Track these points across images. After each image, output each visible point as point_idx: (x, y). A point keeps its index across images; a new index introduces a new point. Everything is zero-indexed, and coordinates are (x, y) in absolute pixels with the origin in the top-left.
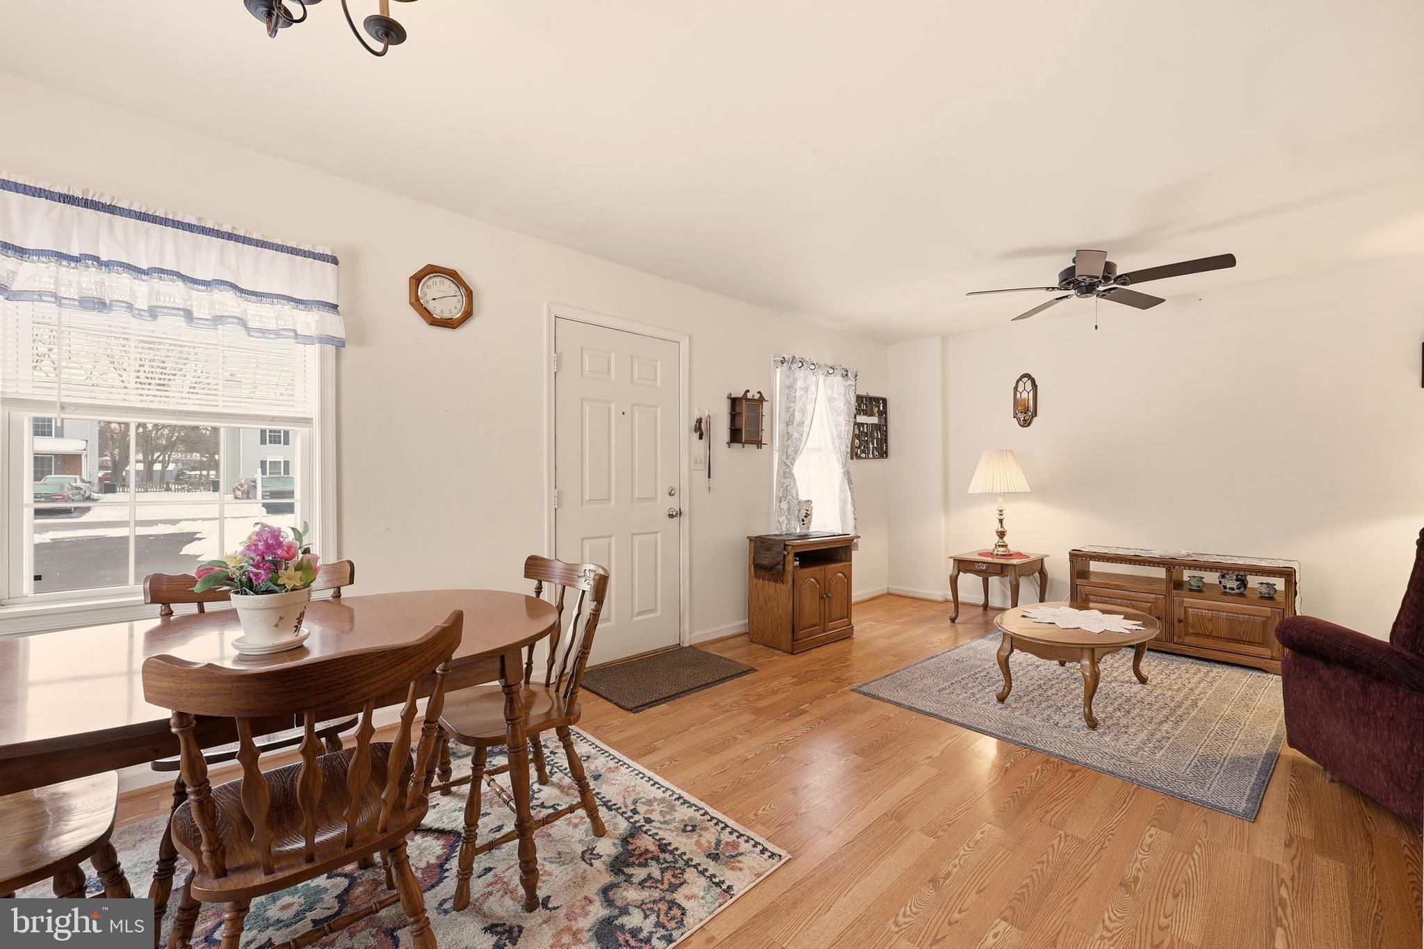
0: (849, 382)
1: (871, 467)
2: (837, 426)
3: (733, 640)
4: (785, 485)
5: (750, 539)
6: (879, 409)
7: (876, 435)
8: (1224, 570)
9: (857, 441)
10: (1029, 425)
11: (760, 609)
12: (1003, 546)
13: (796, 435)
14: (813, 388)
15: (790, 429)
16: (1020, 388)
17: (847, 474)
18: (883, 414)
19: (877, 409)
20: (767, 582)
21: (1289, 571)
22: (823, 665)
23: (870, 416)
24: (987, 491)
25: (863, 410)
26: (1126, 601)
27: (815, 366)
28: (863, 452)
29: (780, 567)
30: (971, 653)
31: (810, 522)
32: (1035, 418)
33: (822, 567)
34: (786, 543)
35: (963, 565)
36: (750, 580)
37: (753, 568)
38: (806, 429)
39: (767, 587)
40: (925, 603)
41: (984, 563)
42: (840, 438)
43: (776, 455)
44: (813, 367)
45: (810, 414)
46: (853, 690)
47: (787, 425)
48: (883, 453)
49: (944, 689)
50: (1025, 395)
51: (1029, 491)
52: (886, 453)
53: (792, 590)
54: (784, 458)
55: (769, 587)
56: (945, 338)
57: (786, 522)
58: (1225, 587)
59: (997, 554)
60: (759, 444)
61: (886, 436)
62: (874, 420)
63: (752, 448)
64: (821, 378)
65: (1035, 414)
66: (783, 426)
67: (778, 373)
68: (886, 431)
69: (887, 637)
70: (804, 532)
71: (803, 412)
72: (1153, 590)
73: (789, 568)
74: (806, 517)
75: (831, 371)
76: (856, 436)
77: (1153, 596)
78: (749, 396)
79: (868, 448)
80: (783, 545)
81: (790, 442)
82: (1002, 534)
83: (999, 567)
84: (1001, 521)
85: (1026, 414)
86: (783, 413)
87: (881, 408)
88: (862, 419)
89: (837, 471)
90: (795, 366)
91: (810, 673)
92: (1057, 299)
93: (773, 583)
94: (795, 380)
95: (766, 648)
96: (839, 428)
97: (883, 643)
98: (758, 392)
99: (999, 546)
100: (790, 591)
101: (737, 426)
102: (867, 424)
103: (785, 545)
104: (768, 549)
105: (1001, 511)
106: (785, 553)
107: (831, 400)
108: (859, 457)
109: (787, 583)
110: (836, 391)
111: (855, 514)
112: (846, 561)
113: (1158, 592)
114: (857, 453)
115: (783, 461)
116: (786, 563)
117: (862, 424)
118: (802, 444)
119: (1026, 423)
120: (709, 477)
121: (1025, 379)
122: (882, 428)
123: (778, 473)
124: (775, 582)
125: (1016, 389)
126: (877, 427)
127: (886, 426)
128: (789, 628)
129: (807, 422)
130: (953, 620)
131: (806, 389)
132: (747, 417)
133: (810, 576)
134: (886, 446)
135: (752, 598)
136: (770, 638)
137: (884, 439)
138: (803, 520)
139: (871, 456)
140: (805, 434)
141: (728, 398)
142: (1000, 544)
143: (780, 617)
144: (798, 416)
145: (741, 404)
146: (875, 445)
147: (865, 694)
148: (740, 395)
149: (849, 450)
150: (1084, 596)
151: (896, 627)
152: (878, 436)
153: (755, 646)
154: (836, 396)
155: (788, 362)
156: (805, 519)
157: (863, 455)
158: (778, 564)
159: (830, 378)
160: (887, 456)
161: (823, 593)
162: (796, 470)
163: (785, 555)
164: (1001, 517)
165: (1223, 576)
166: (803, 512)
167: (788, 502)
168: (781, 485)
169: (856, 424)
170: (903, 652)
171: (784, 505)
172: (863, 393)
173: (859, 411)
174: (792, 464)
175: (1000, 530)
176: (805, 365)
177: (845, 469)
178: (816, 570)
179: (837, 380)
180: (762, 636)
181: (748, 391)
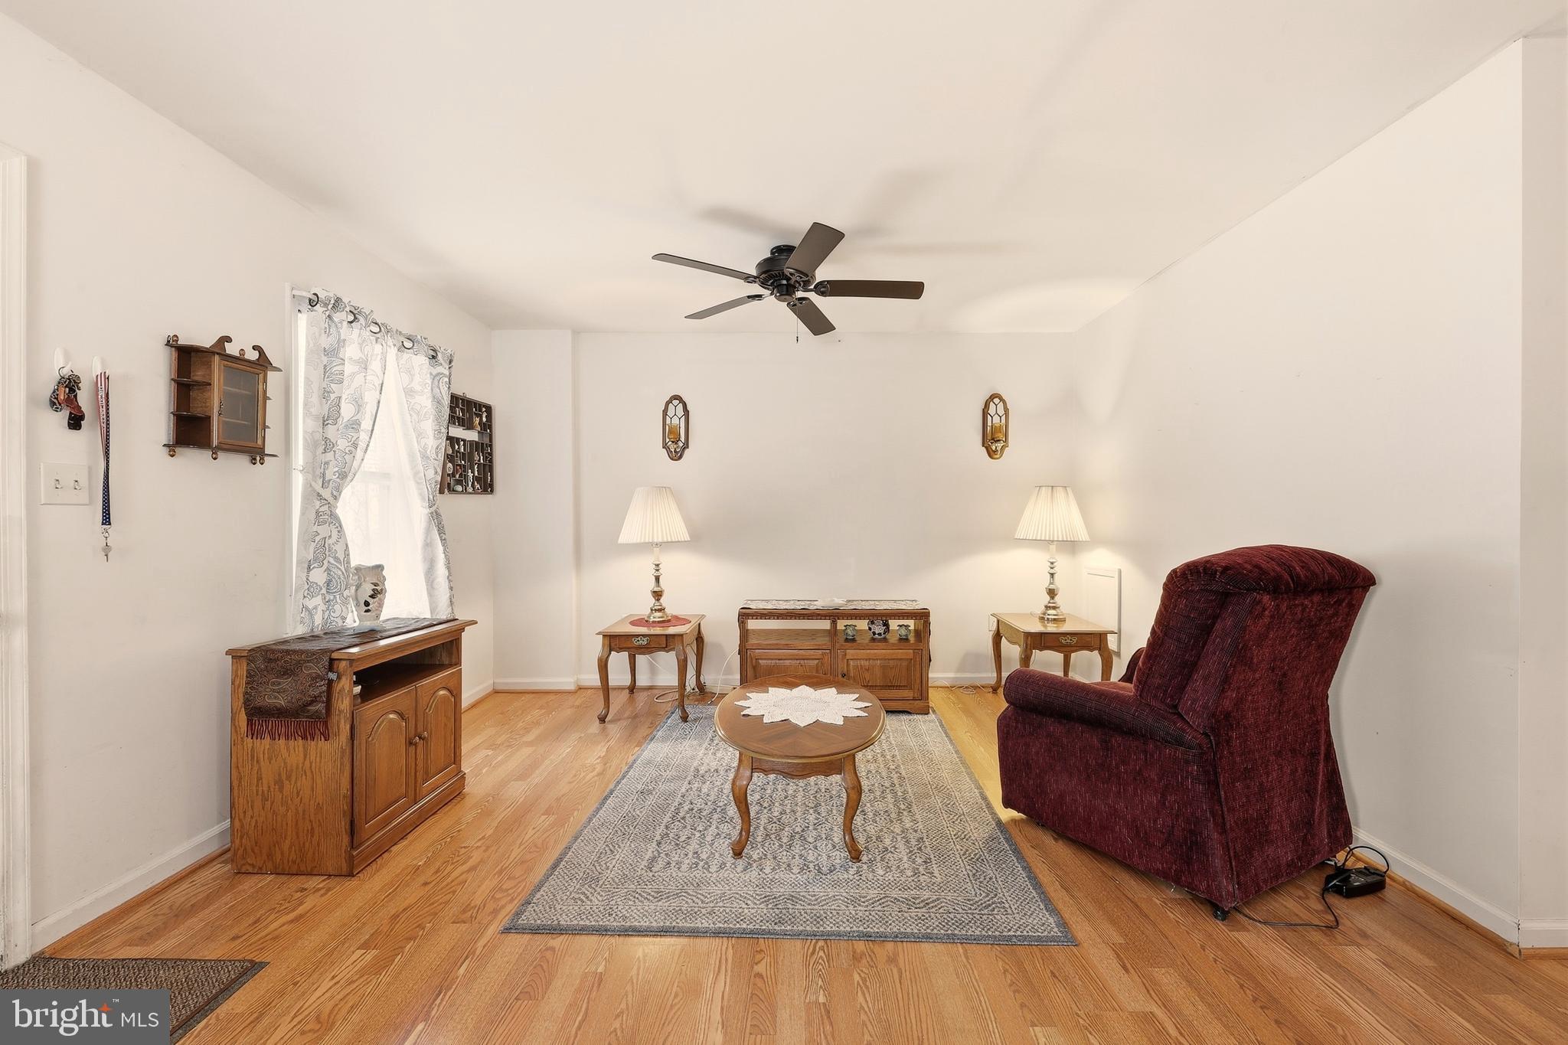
0: (440, 369)
1: (466, 506)
2: (420, 435)
3: (185, 885)
4: (317, 539)
5: (235, 655)
6: (481, 420)
7: (476, 458)
8: (872, 616)
9: (450, 465)
10: (680, 457)
11: (265, 799)
12: (660, 610)
13: (342, 444)
14: (375, 365)
15: (331, 432)
16: (671, 412)
17: (436, 517)
18: (487, 427)
19: (478, 419)
20: (282, 742)
21: (924, 613)
22: (426, 884)
23: (468, 429)
24: (642, 541)
25: (458, 418)
26: (796, 661)
27: (382, 329)
28: (459, 482)
29: (320, 707)
30: (652, 772)
31: (381, 605)
32: (687, 451)
33: (411, 687)
34: (335, 655)
35: (614, 642)
36: (233, 744)
37: (243, 717)
38: (363, 436)
39: (284, 752)
40: (552, 697)
41: (644, 636)
42: (425, 457)
43: (298, 482)
44: (376, 329)
45: (370, 408)
46: (507, 930)
47: (324, 425)
48: (487, 486)
49: (653, 859)
50: (675, 421)
51: (689, 539)
52: (491, 486)
53: (348, 752)
54: (318, 487)
55: (291, 751)
56: (577, 332)
57: (322, 607)
58: (874, 633)
59: (653, 622)
60: (256, 454)
61: (491, 461)
62: (472, 436)
63: (238, 463)
64: (392, 352)
65: (686, 445)
66: (313, 425)
67: (303, 321)
68: (491, 454)
69: (522, 776)
70: (369, 624)
71: (359, 405)
72: (819, 645)
73: (343, 704)
74: (372, 596)
75: (408, 344)
76: (450, 458)
77: (820, 652)
78: (231, 349)
79: (466, 477)
80: (326, 659)
81: (329, 456)
82: (658, 595)
83: (664, 639)
84: (657, 579)
85: (676, 444)
86: (315, 399)
87: (484, 419)
88: (457, 432)
89: (420, 512)
90: (338, 317)
91: (403, 917)
92: (749, 297)
93: (300, 742)
94: (341, 343)
95: (284, 878)
96: (423, 442)
97: (517, 791)
98: (254, 348)
99: (655, 610)
100: (343, 752)
101: (197, 410)
102: (464, 440)
103: (332, 660)
104: (286, 672)
105: (657, 565)
106: (332, 676)
107: (409, 392)
108: (452, 491)
109: (338, 734)
110: (417, 378)
111: (450, 581)
112: (450, 666)
113: (824, 647)
114: (449, 484)
115: (314, 490)
116: (335, 695)
117: (458, 440)
118: (356, 464)
119: (677, 456)
120: (107, 519)
121: (676, 402)
122: (485, 448)
123: (303, 514)
124: (304, 738)
125: (665, 412)
126: (477, 446)
127: (491, 446)
128: (343, 825)
129: (366, 424)
130: (602, 720)
131: (364, 365)
132: (226, 395)
133: (387, 709)
134: (492, 476)
135: (240, 779)
136: (293, 856)
137: (488, 467)
138: (367, 604)
139: (470, 489)
140: (362, 445)
141: (168, 344)
142: (656, 608)
143: (319, 807)
144: (347, 411)
145: (208, 365)
146: (476, 474)
147: (535, 931)
148: (207, 341)
149: (439, 479)
150: (754, 661)
151: (527, 751)
152: (479, 460)
153: (250, 884)
154: (418, 388)
155: (326, 305)
156: (371, 601)
157: (459, 488)
158: (314, 700)
159: (407, 355)
160: (492, 491)
161: (413, 732)
162: (345, 509)
163: (330, 682)
164: (657, 574)
165: (873, 623)
166: (368, 589)
167: (328, 569)
168: (308, 537)
169: (449, 438)
170: (558, 799)
171: (319, 576)
172: (459, 392)
173: (453, 419)
174: (336, 498)
175: (656, 589)
176: (362, 320)
177: (433, 509)
178: (397, 698)
179: (420, 361)
180: (270, 856)
181: (228, 339)
